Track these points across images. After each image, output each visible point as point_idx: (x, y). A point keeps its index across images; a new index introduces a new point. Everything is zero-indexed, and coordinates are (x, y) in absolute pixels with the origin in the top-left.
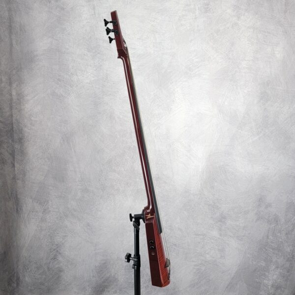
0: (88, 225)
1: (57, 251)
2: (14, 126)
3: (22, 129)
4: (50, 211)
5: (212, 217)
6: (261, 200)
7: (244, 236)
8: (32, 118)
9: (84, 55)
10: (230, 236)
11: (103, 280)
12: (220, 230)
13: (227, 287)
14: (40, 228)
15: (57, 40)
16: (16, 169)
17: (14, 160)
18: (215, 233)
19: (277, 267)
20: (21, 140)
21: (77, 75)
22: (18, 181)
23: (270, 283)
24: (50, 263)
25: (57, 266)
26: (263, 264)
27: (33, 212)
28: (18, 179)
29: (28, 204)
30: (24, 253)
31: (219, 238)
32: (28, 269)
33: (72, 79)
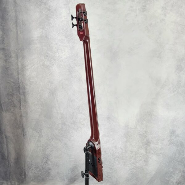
0: (66, 144)
1: (48, 158)
2: (20, 85)
3: (25, 87)
4: (43, 136)
5: (141, 142)
6: (173, 133)
7: (160, 154)
8: (31, 80)
9: (63, 40)
10: (153, 154)
11: (74, 175)
12: (146, 149)
13: (148, 182)
14: (37, 146)
15: (45, 30)
16: (22, 110)
17: (21, 105)
18: (143, 151)
19: (180, 172)
20: (24, 93)
21: (58, 53)
22: (23, 118)
23: (175, 181)
24: (43, 165)
25: (47, 167)
26: (172, 170)
27: (32, 136)
28: (23, 117)
29: (30, 132)
30: (28, 160)
31: (145, 154)
32: (31, 168)
33: (55, 55)
